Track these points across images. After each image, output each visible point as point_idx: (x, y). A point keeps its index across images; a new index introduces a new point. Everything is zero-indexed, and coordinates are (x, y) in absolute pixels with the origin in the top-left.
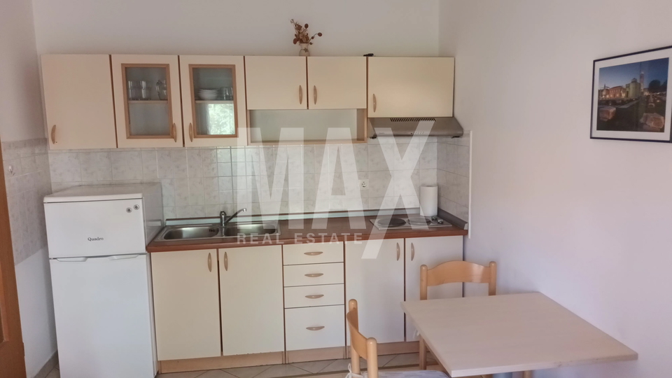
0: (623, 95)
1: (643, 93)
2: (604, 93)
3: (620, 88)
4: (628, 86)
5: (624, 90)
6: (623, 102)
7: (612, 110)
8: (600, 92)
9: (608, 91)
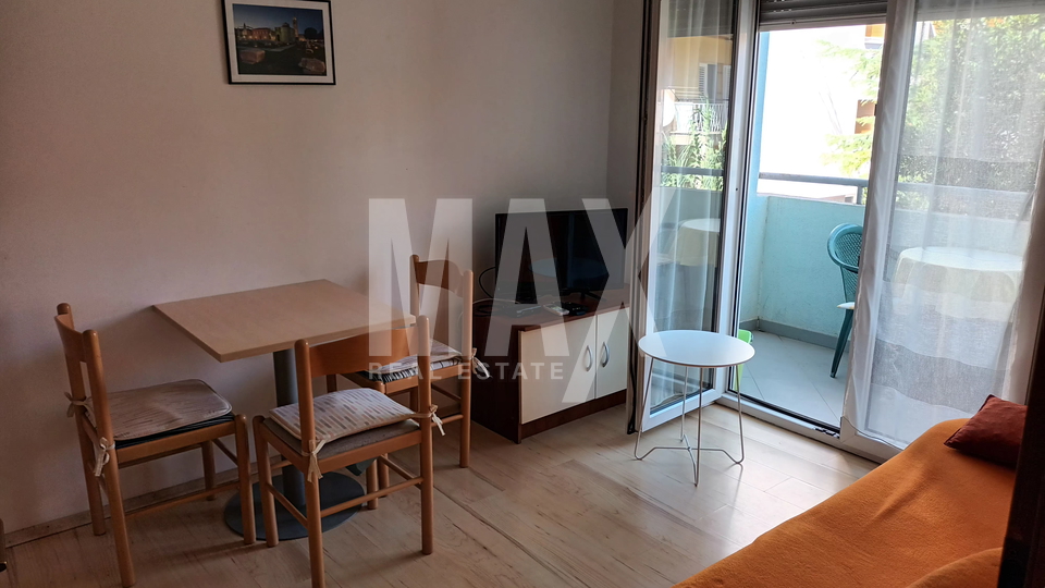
0: (273, 38)
1: (297, 39)
2: (245, 33)
3: (268, 30)
4: (278, 29)
5: (273, 33)
6: (274, 46)
7: (260, 52)
8: (237, 31)
9: (250, 32)
